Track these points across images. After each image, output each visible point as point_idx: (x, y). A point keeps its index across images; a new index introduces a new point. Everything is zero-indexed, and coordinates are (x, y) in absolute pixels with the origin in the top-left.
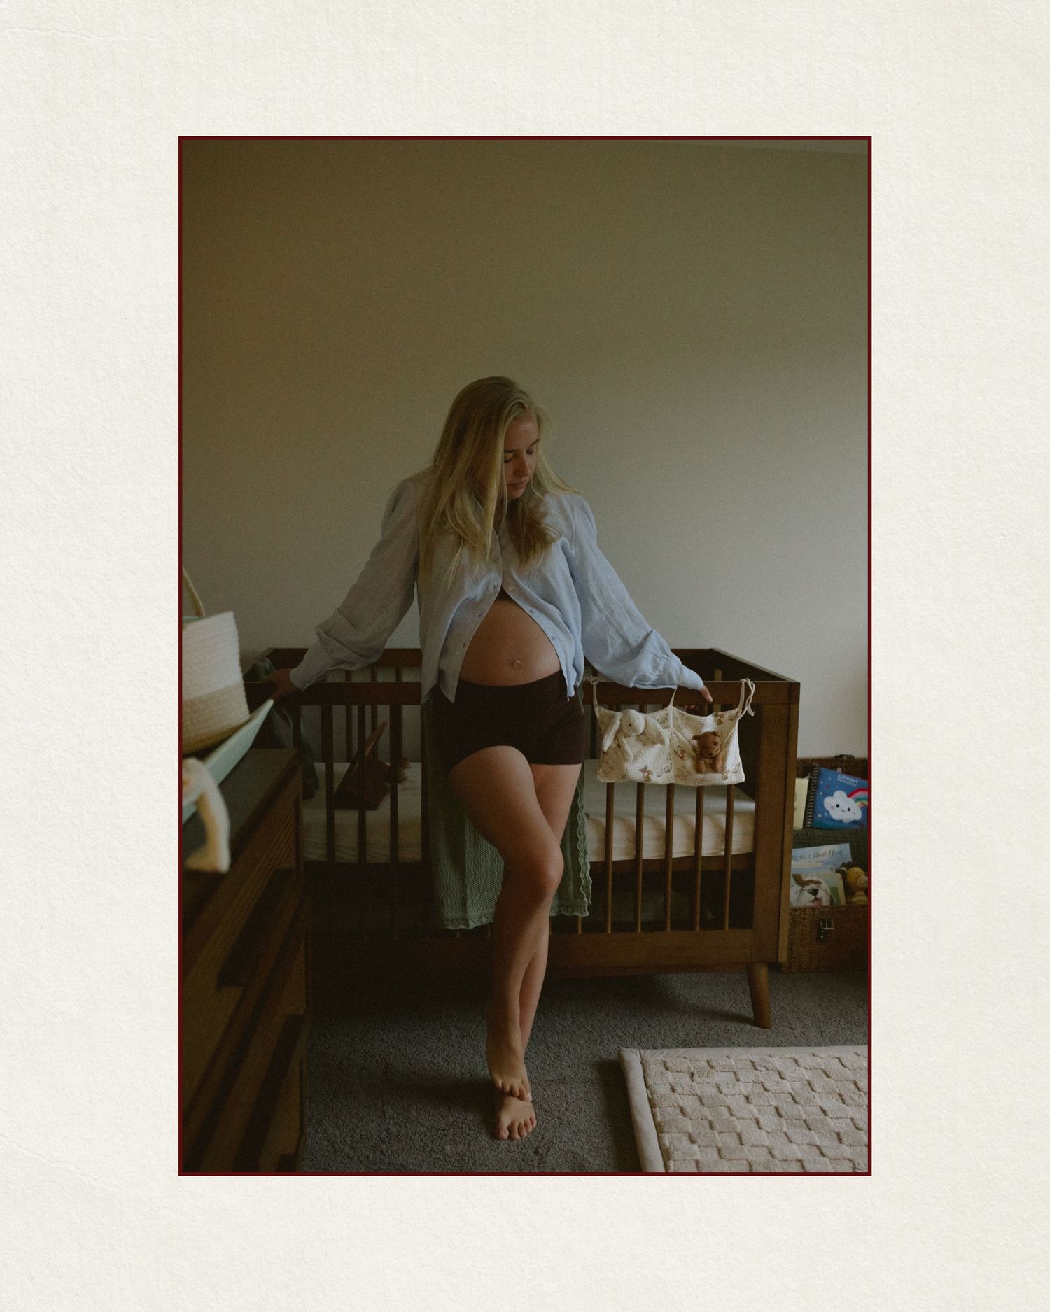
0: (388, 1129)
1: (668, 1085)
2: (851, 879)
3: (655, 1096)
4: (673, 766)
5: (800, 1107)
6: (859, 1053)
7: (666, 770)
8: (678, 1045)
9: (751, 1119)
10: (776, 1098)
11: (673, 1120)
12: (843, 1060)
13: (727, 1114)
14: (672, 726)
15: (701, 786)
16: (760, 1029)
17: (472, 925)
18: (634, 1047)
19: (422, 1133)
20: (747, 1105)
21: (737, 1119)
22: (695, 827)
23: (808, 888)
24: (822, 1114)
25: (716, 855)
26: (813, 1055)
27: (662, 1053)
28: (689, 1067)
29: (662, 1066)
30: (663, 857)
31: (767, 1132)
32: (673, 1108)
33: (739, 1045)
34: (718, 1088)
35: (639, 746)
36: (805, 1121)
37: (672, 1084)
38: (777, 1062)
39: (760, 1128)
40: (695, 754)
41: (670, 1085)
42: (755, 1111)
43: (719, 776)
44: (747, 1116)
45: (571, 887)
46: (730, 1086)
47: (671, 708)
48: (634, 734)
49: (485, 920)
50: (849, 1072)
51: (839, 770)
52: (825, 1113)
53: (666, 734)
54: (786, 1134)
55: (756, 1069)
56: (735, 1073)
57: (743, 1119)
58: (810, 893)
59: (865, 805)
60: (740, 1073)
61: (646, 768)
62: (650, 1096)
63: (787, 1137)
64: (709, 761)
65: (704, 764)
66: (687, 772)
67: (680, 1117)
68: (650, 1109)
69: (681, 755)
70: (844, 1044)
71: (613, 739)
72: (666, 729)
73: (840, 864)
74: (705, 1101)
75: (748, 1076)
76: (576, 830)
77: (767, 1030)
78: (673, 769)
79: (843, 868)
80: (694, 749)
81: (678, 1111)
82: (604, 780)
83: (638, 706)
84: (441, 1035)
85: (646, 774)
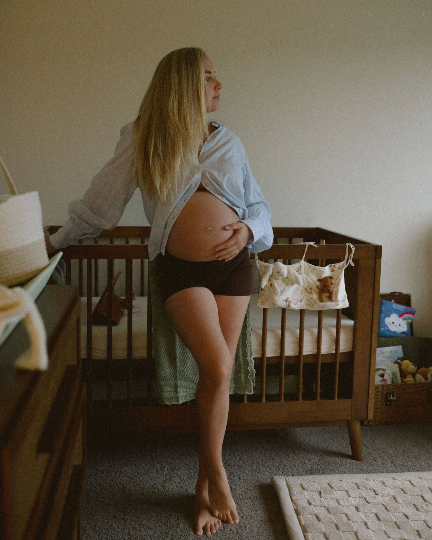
0: (129, 532)
1: (306, 500)
2: (404, 367)
3: (299, 507)
4: (304, 297)
5: (390, 513)
6: (421, 477)
7: (300, 300)
8: (307, 473)
9: (361, 522)
10: (375, 507)
11: (312, 523)
12: (413, 482)
13: (346, 519)
14: (303, 274)
15: (322, 311)
16: (356, 462)
17: (181, 402)
18: (280, 475)
19: (151, 535)
20: (358, 512)
21: (353, 522)
22: (317, 335)
23: (378, 373)
24: (406, 518)
25: (330, 353)
26: (394, 479)
27: (299, 478)
28: (317, 488)
29: (301, 487)
30: (297, 354)
31: (373, 531)
32: (311, 516)
33: (345, 473)
34: (338, 501)
35: (283, 286)
36: (396, 523)
37: (308, 500)
38: (371, 484)
39: (368, 528)
40: (318, 291)
41: (307, 500)
42: (364, 517)
43: (334, 303)
44: (358, 520)
45: (243, 376)
46: (345, 500)
47: (303, 263)
48: (281, 278)
49: (189, 399)
50: (417, 489)
51: (393, 301)
52: (407, 517)
53: (300, 278)
54: (385, 532)
55: (359, 489)
56: (347, 491)
57: (356, 522)
58: (380, 376)
59: (409, 322)
60: (350, 491)
61: (288, 299)
62: (295, 507)
63: (386, 534)
64: (327, 294)
65: (324, 297)
66: (314, 301)
67: (316, 522)
68: (296, 516)
69: (310, 291)
70: (409, 471)
71: (268, 281)
72: (300, 275)
73: (396, 358)
74: (330, 510)
75: (354, 493)
76: (246, 339)
77: (361, 462)
78: (304, 299)
79: (399, 361)
80: (317, 287)
81: (314, 517)
82: (261, 306)
83: (282, 260)
84: (158, 469)
85: (288, 303)
